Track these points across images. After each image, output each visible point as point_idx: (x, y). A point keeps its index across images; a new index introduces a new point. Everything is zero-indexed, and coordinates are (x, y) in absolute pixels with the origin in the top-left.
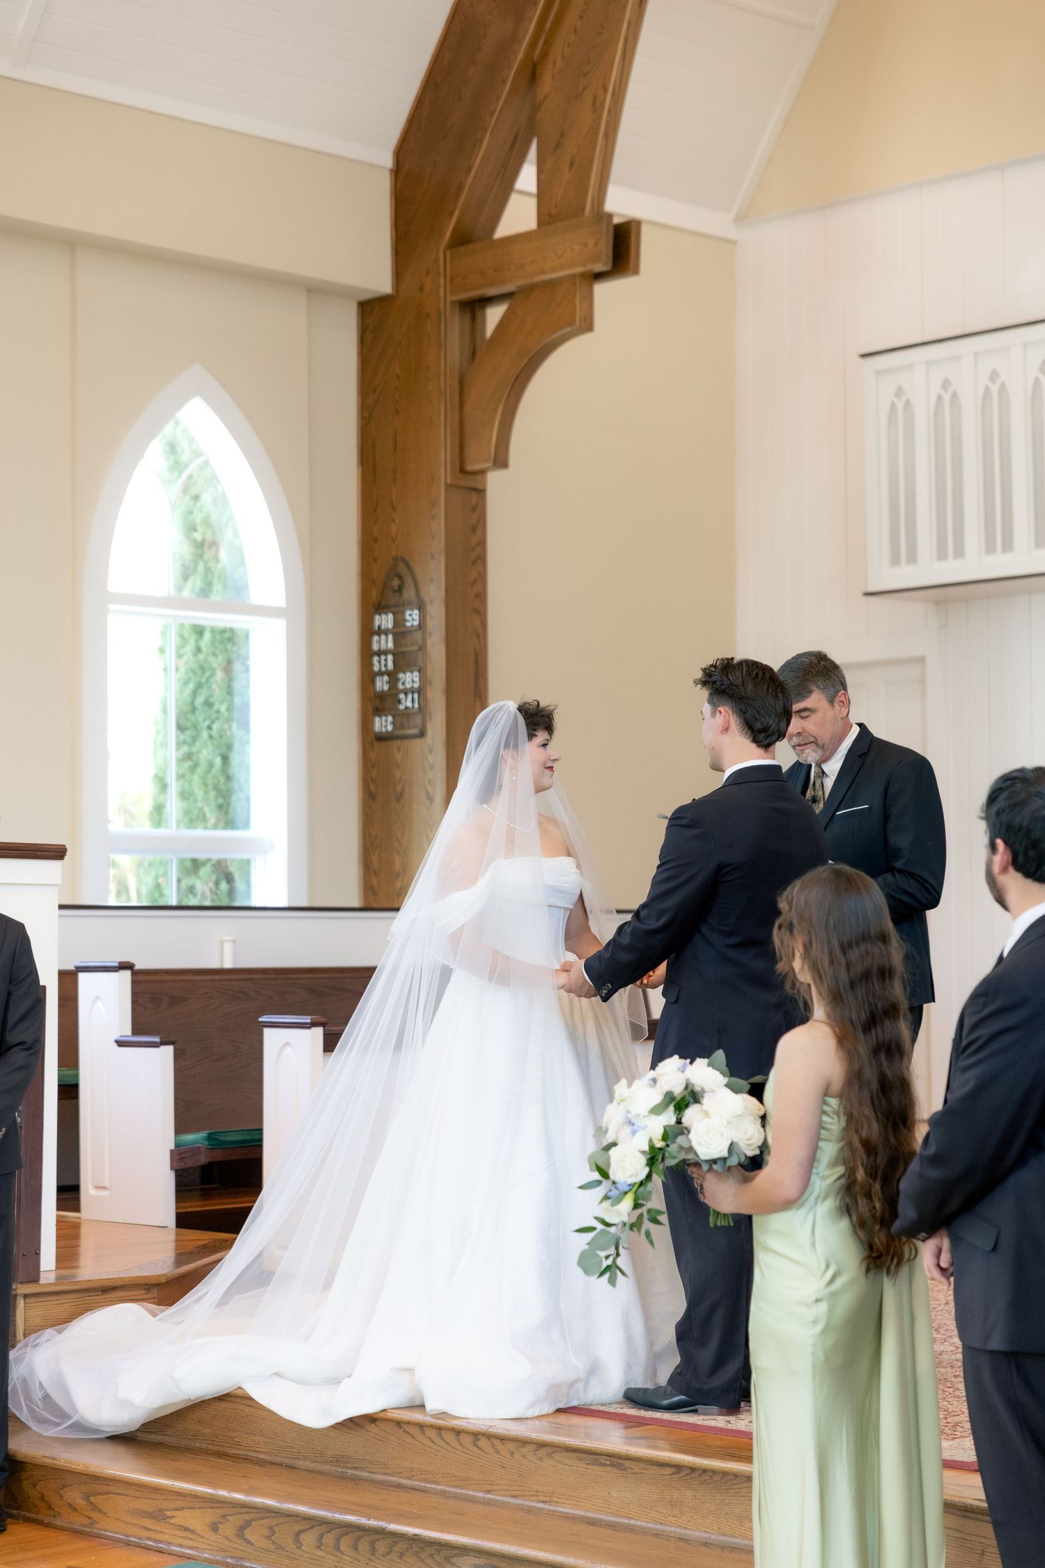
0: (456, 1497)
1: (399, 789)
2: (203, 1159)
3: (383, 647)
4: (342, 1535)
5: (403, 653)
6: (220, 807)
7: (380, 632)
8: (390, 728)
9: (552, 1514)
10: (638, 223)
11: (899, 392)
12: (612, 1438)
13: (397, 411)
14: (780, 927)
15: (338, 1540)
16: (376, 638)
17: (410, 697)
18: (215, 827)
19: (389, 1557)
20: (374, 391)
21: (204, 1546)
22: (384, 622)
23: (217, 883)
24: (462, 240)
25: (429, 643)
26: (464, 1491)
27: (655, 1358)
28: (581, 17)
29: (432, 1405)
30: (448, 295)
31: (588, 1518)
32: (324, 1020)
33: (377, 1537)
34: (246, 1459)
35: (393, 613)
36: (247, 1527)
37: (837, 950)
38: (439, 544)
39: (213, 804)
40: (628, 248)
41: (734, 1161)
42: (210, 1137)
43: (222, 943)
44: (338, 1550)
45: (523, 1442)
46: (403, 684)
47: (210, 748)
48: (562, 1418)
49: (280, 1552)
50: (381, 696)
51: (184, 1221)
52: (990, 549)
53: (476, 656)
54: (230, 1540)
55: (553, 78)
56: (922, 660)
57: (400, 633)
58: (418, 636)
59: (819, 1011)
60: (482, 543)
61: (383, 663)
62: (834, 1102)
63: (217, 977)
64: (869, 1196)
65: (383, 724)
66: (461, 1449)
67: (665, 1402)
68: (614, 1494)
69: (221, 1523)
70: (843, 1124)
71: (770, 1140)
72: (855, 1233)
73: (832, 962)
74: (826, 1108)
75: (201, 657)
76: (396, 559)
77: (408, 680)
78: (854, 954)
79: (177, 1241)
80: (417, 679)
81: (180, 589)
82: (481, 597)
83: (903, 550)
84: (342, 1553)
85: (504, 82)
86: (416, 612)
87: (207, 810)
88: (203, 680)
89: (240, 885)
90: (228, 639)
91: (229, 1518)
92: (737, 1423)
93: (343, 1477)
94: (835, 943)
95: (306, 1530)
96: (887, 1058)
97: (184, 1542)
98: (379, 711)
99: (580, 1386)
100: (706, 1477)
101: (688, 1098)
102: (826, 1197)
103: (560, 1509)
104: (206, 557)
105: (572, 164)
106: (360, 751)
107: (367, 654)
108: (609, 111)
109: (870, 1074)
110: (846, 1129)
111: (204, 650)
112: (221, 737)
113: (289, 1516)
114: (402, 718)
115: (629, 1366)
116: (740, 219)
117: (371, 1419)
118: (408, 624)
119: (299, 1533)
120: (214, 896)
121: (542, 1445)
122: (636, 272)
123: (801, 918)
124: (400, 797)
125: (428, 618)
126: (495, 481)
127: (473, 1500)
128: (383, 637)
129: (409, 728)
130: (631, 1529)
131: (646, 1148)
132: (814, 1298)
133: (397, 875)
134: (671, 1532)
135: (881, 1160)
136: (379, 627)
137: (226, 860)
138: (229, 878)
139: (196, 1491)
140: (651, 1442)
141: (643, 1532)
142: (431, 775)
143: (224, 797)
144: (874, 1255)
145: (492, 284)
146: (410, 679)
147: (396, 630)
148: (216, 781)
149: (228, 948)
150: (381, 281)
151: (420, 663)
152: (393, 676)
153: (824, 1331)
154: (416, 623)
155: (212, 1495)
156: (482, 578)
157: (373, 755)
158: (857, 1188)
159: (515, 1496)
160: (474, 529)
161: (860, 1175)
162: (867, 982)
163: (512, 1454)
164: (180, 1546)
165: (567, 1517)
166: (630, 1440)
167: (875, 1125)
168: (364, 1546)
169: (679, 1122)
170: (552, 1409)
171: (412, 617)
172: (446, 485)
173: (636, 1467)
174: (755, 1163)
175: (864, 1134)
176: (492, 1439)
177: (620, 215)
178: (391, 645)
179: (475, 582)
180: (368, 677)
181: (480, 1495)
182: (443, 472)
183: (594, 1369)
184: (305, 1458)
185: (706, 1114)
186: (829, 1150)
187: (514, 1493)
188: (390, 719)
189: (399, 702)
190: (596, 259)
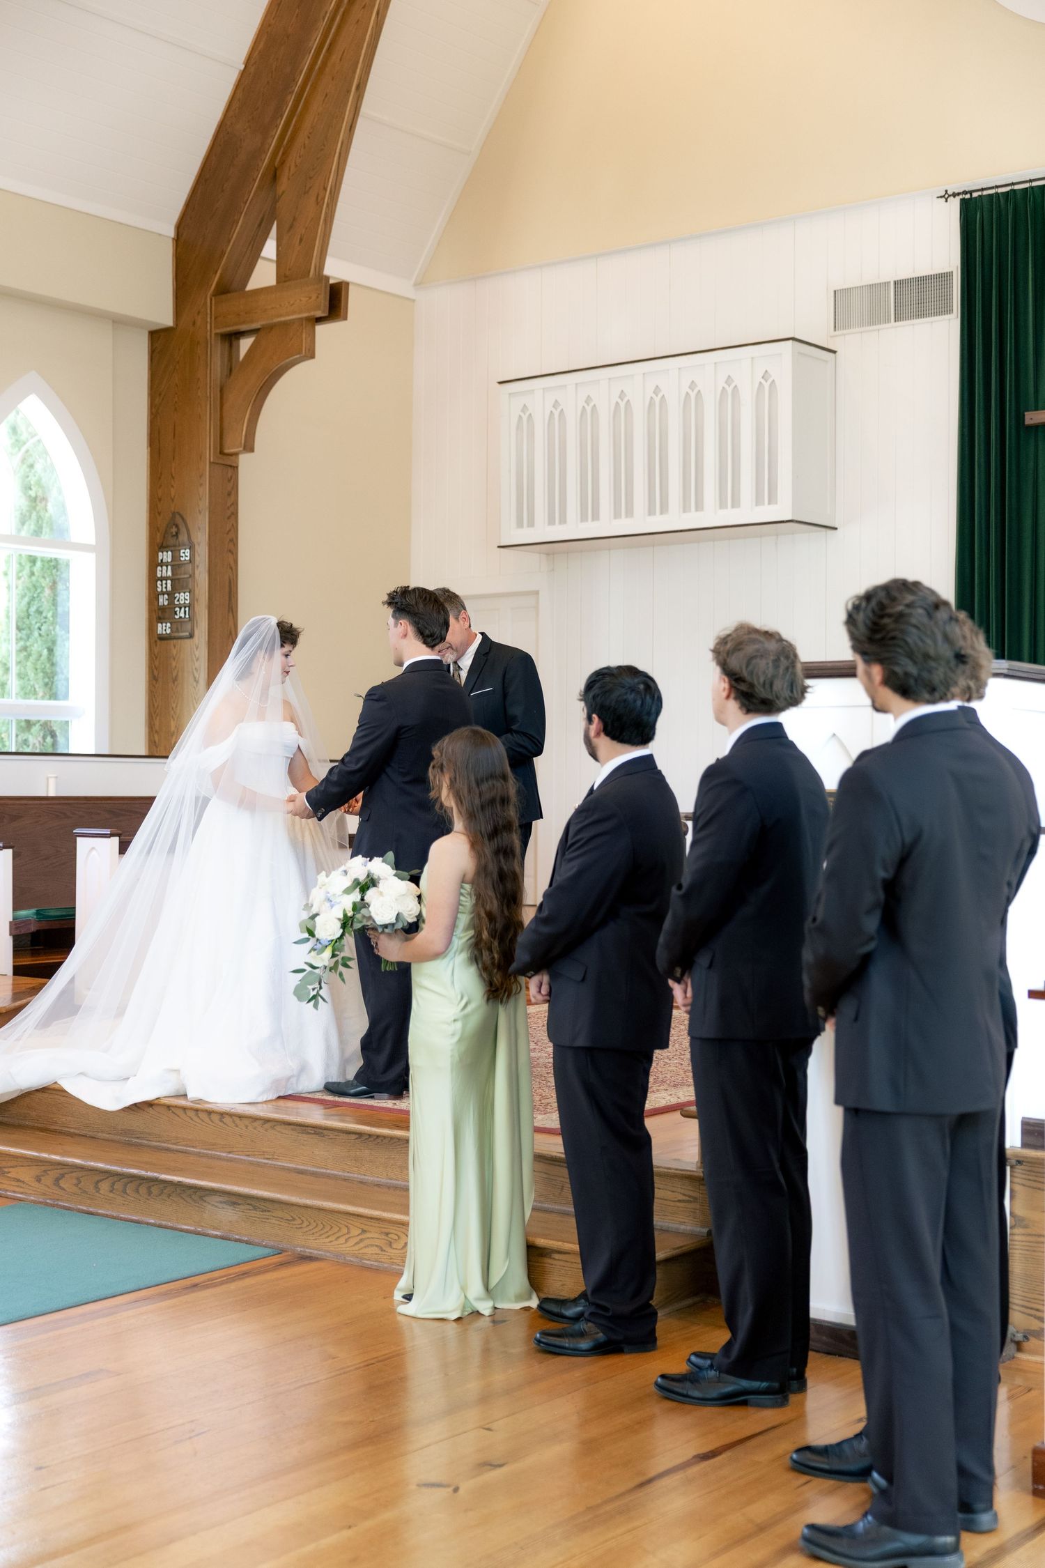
0: (207, 1156)
1: (174, 674)
2: (33, 928)
3: (164, 575)
5: (179, 579)
6: (46, 684)
7: (162, 564)
8: (168, 631)
9: (274, 1167)
10: (347, 284)
11: (525, 408)
12: (314, 1115)
13: (176, 409)
14: (433, 767)
15: (125, 1186)
16: (159, 568)
17: (183, 609)
18: (43, 698)
19: (160, 1197)
20: (160, 395)
21: (31, 1192)
22: (165, 557)
23: (44, 738)
24: (223, 290)
25: (197, 572)
26: (213, 1152)
27: (345, 1062)
28: (309, 137)
29: (192, 1095)
30: (213, 330)
31: (298, 1169)
32: (120, 832)
33: (152, 1184)
34: (61, 1133)
35: (172, 551)
36: (60, 1179)
37: (474, 784)
38: (205, 503)
39: (41, 683)
40: (340, 301)
41: (399, 926)
42: (38, 913)
43: (48, 779)
44: (125, 1193)
45: (254, 1119)
46: (178, 600)
47: (40, 642)
48: (281, 1103)
50: (163, 609)
51: (18, 971)
52: (584, 518)
53: (230, 582)
54: (49, 1188)
55: (289, 179)
56: (537, 593)
57: (176, 565)
58: (189, 567)
59: (458, 824)
60: (235, 503)
61: (164, 586)
62: (468, 887)
63: (43, 802)
64: (490, 949)
65: (164, 628)
66: (210, 1123)
67: (352, 1091)
68: (316, 1153)
69: (43, 1176)
70: (474, 902)
71: (424, 914)
72: (481, 975)
73: (469, 791)
74: (463, 891)
75: (34, 578)
76: (174, 514)
77: (182, 598)
78: (485, 787)
79: (13, 984)
80: (188, 598)
81: (19, 530)
82: (234, 541)
83: (525, 516)
84: (128, 1195)
85: (255, 180)
86: (188, 550)
87: (37, 686)
88: (35, 595)
89: (61, 739)
90: (54, 566)
91: (49, 1172)
92: (400, 1105)
93: (129, 1144)
94: (473, 779)
95: (103, 1180)
96: (504, 857)
97: (17, 1189)
98: (161, 620)
99: (294, 1080)
100: (379, 1140)
101: (370, 883)
102: (462, 951)
103: (279, 1164)
104: (38, 508)
105: (301, 240)
106: (147, 648)
107: (153, 579)
108: (328, 204)
109: (493, 868)
110: (476, 905)
111: (36, 573)
112: (48, 635)
113: (91, 1170)
114: (177, 624)
115: (327, 1066)
116: (418, 285)
117: (149, 1104)
118: (182, 559)
119: (98, 1182)
120: (42, 747)
121: (267, 1121)
122: (345, 318)
123: (450, 761)
124: (175, 680)
125: (196, 555)
126: (244, 460)
127: (219, 1158)
128: (164, 568)
129: (182, 632)
130: (328, 1176)
131: (341, 916)
132: (453, 1019)
133: (172, 735)
134: (354, 1178)
135: (499, 926)
136: (162, 560)
137: (50, 721)
138: (53, 735)
139: (25, 1154)
140: (342, 1117)
141: (335, 1177)
142: (197, 664)
143: (49, 678)
144: (493, 989)
145: (244, 322)
146: (183, 597)
147: (174, 563)
148: (43, 666)
149: (52, 782)
150: (164, 316)
151: (190, 586)
152: (171, 595)
153: (460, 1041)
154: (187, 559)
155: (37, 1156)
156: (234, 529)
157: (156, 651)
158: (482, 945)
159: (248, 1155)
160: (229, 494)
161: (485, 935)
162: (492, 805)
163: (247, 1127)
164: (14, 1192)
165: (284, 1168)
166: (327, 1116)
167: (495, 902)
168: (143, 1190)
169: (362, 899)
170: (275, 1097)
171: (185, 554)
172: (210, 462)
173: (332, 1135)
174: (413, 928)
175: (488, 908)
176: (234, 1117)
177: (335, 278)
178: (170, 573)
179: (230, 530)
180: (153, 595)
181: (224, 1154)
182: (208, 453)
183: (303, 1068)
184: (103, 1132)
185: (381, 894)
186: (464, 919)
187: (248, 1153)
188: (169, 625)
189: (176, 613)
190: (318, 308)
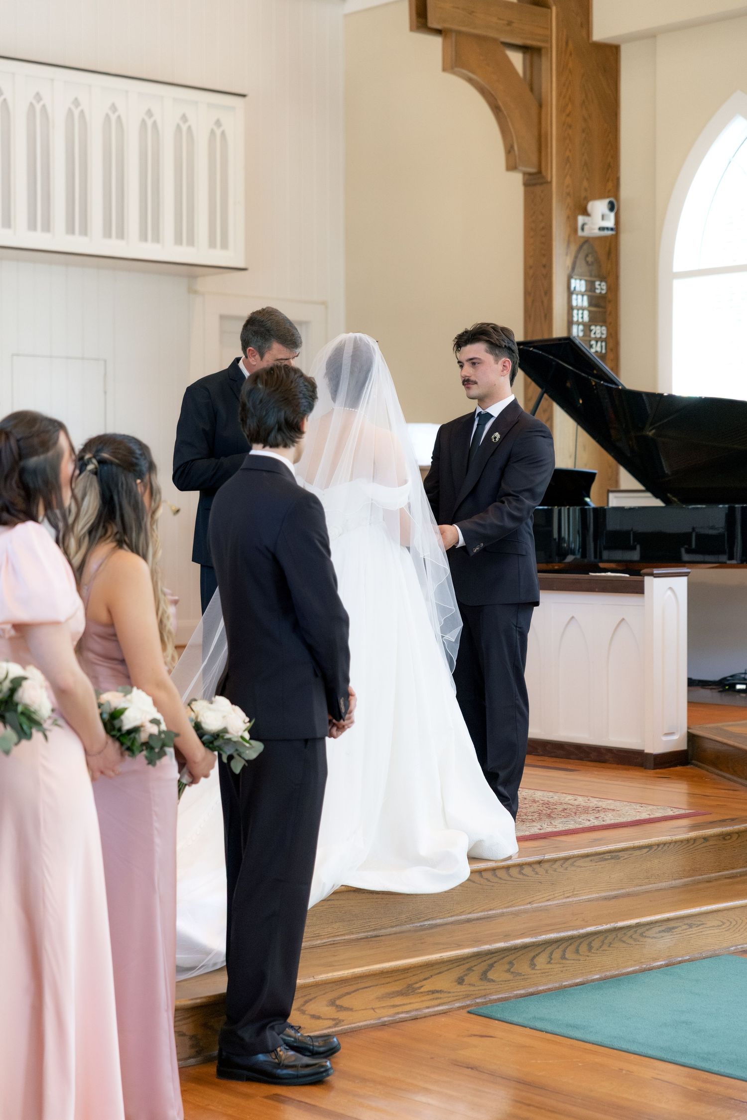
4: (579, 946)
36: (490, 970)
49: (518, 977)
54: (474, 985)
69: (466, 975)
91: (474, 968)
95: (539, 953)
97: (433, 1003)
